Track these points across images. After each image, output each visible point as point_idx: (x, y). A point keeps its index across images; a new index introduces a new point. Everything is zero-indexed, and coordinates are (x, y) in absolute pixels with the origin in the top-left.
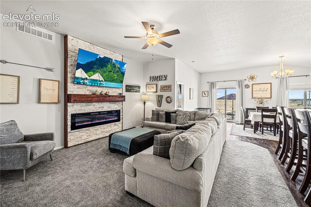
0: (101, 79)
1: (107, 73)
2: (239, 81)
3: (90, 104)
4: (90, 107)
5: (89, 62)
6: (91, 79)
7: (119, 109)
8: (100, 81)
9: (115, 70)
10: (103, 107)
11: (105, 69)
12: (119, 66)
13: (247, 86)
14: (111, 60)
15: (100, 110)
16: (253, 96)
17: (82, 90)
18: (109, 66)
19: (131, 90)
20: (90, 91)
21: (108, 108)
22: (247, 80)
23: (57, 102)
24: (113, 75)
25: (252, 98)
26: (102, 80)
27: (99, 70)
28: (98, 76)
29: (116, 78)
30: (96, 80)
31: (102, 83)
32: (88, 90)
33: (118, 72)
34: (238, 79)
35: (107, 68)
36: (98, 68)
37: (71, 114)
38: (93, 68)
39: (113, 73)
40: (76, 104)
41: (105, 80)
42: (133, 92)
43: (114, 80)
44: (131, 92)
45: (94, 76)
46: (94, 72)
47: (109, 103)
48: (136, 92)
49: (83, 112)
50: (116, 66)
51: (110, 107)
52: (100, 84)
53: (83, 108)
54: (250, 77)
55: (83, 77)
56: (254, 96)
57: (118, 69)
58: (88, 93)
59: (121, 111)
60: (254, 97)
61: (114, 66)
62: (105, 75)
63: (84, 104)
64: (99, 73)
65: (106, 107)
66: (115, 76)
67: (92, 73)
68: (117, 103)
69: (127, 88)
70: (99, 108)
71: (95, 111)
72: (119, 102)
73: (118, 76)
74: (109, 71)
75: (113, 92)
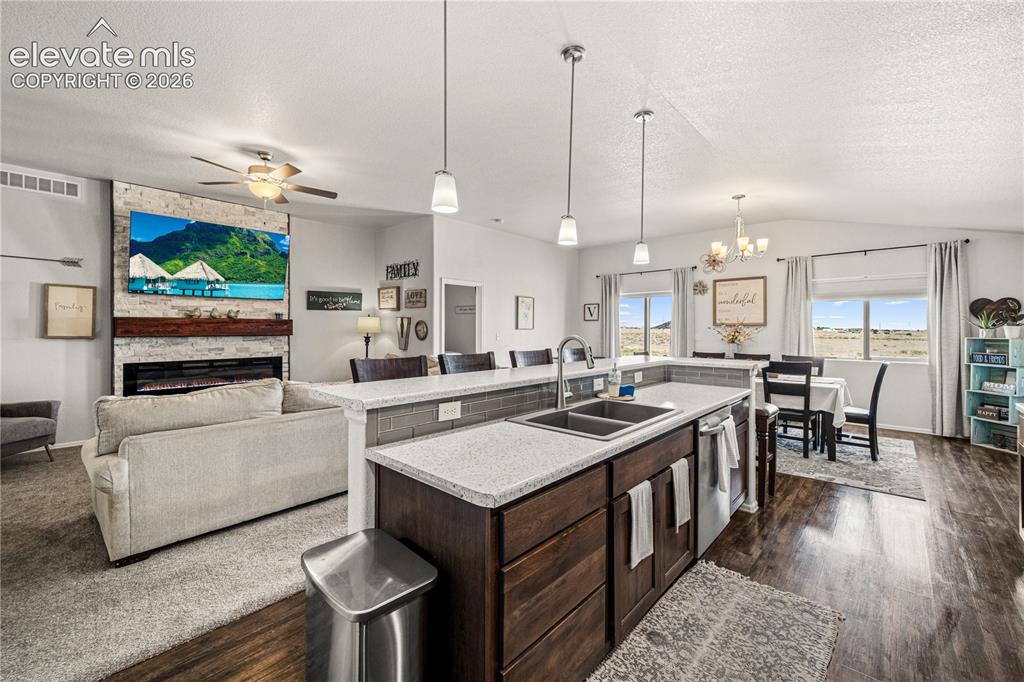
0: (214, 275)
1: (232, 260)
2: (676, 273)
3: (179, 340)
4: (179, 347)
5: (164, 234)
6: (179, 280)
7: (275, 354)
8: (209, 282)
9: (256, 250)
10: (223, 349)
11: (221, 249)
12: (268, 238)
13: (700, 288)
15: (212, 356)
16: (717, 317)
17: (156, 306)
18: (235, 239)
19: (326, 303)
20: (181, 309)
21: (239, 351)
22: (701, 266)
23: (90, 334)
24: (251, 263)
25: (715, 323)
26: (218, 280)
27: (199, 254)
28: (200, 270)
29: (263, 270)
30: (197, 281)
31: (218, 286)
32: (173, 307)
33: (267, 253)
34: (673, 267)
35: (229, 245)
36: (196, 249)
37: (125, 365)
38: (180, 250)
39: (252, 256)
40: (137, 339)
41: (226, 279)
42: (336, 309)
43: (259, 276)
44: (328, 309)
45: (188, 269)
46: (187, 261)
47: (241, 338)
48: (345, 309)
49: (160, 360)
50: (259, 238)
51: (247, 350)
52: (211, 290)
53: (159, 350)
54: (707, 258)
55: (151, 275)
56: (721, 317)
57: (267, 247)
58: (173, 314)
59: (285, 361)
60: (718, 322)
61: (251, 238)
62: (224, 264)
63: (161, 341)
64: (204, 260)
65: (234, 350)
66: (259, 266)
67: (181, 264)
68: (271, 339)
69: (312, 299)
70: (210, 350)
71: (196, 358)
72: (278, 338)
73: (270, 264)
74: (237, 255)
75: (256, 310)
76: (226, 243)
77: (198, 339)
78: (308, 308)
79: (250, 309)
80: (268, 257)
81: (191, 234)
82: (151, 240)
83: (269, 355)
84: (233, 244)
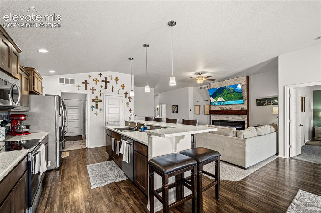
0: (223, 100)
3: (220, 115)
4: (220, 117)
6: (218, 101)
7: (243, 120)
8: (223, 101)
9: (231, 92)
10: (229, 118)
11: (223, 93)
12: (232, 88)
14: (225, 87)
15: (227, 119)
18: (225, 91)
19: (265, 103)
20: (221, 108)
21: (233, 118)
24: (230, 96)
26: (224, 101)
27: (220, 95)
28: (221, 99)
29: (233, 97)
30: (221, 101)
32: (219, 108)
33: (233, 92)
36: (219, 95)
37: (212, 120)
38: (216, 95)
39: (230, 94)
40: (214, 115)
41: (226, 100)
42: (269, 105)
43: (233, 99)
44: (265, 105)
45: (219, 99)
47: (233, 115)
48: (274, 104)
49: (217, 119)
51: (235, 118)
52: (224, 103)
53: (217, 117)
55: (214, 101)
58: (219, 109)
59: (246, 122)
61: (229, 90)
62: (225, 97)
63: (217, 115)
64: (221, 97)
65: (231, 118)
66: (232, 96)
67: (217, 98)
68: (241, 115)
69: (258, 102)
70: (226, 118)
71: (224, 120)
72: (244, 115)
73: (234, 95)
74: (227, 94)
75: (237, 107)
76: (224, 92)
77: (224, 115)
78: (257, 105)
79: (236, 107)
80: (234, 94)
81: (218, 91)
82: (212, 94)
83: (241, 121)
84: (225, 92)
